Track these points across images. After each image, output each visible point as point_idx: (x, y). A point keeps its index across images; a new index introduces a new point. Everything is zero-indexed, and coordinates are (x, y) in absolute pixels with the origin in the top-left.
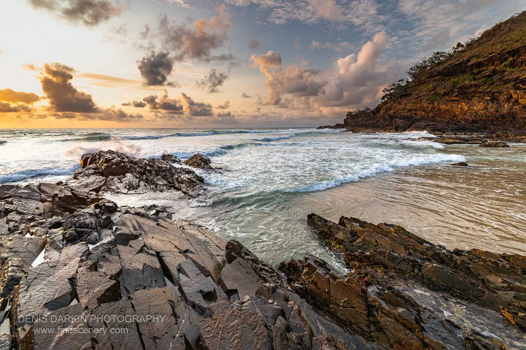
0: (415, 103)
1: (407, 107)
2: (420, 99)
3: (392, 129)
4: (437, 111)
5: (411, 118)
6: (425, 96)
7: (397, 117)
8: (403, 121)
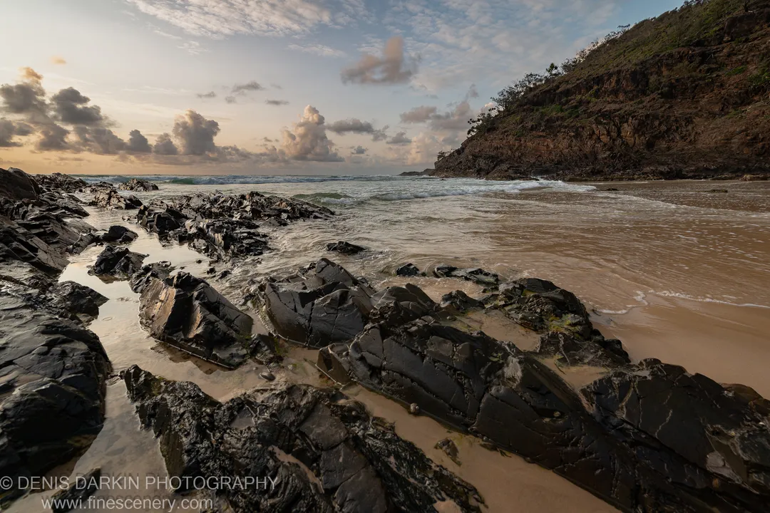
5: (497, 158)
6: (512, 130)
7: (481, 156)
8: (486, 162)
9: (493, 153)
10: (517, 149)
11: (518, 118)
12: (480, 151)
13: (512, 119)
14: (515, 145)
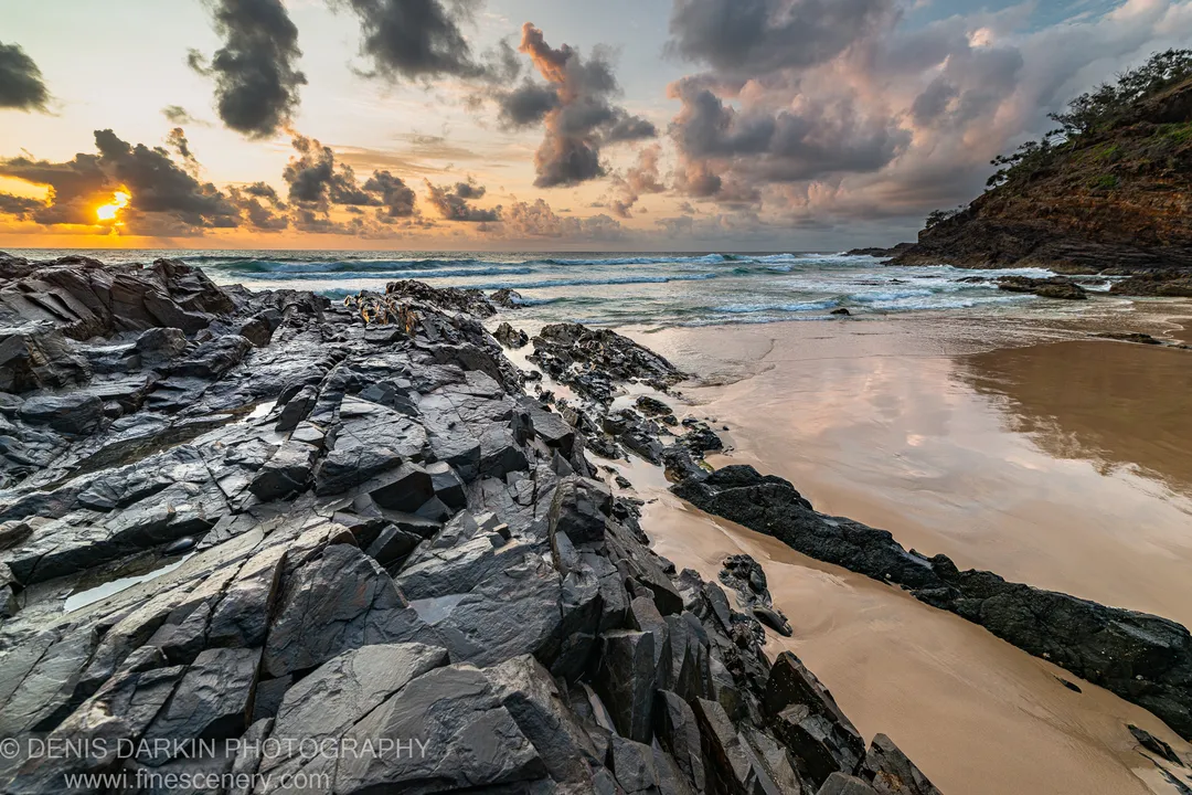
0: (1060, 194)
1: (1039, 204)
2: (1073, 184)
3: (982, 259)
4: (1109, 216)
5: (1041, 231)
6: (1088, 175)
7: (1006, 229)
8: (1016, 240)
9: (1037, 223)
10: (1094, 214)
11: (1111, 150)
12: (1006, 218)
13: (1096, 153)
14: (1090, 206)
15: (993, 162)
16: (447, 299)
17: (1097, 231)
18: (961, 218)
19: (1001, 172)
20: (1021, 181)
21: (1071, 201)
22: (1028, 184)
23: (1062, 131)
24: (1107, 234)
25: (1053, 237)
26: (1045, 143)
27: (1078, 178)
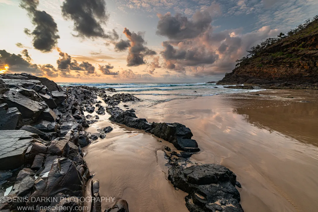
0: (251, 68)
1: (247, 70)
4: (262, 73)
5: (248, 77)
6: (256, 64)
7: (240, 76)
8: (242, 78)
9: (247, 75)
10: (258, 73)
11: (260, 59)
12: (240, 74)
13: (257, 59)
14: (257, 71)
15: (236, 61)
16: (92, 90)
17: (260, 76)
18: (231, 74)
19: (238, 63)
20: (243, 65)
21: (253, 70)
22: (244, 66)
23: (251, 55)
24: (262, 77)
25: (251, 78)
26: (247, 57)
27: (254, 65)
